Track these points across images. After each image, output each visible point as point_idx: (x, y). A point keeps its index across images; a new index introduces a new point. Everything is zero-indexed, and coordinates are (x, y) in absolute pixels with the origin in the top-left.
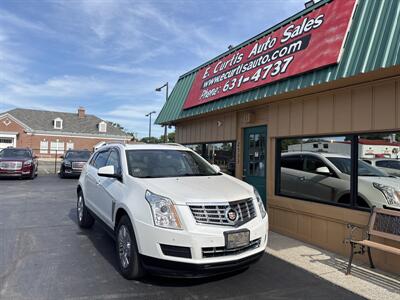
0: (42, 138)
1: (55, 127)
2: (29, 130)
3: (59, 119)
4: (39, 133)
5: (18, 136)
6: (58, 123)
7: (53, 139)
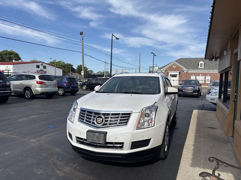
0: (192, 74)
1: (199, 67)
2: (185, 70)
3: (201, 62)
4: (191, 71)
5: (179, 73)
6: (201, 64)
7: (198, 74)
